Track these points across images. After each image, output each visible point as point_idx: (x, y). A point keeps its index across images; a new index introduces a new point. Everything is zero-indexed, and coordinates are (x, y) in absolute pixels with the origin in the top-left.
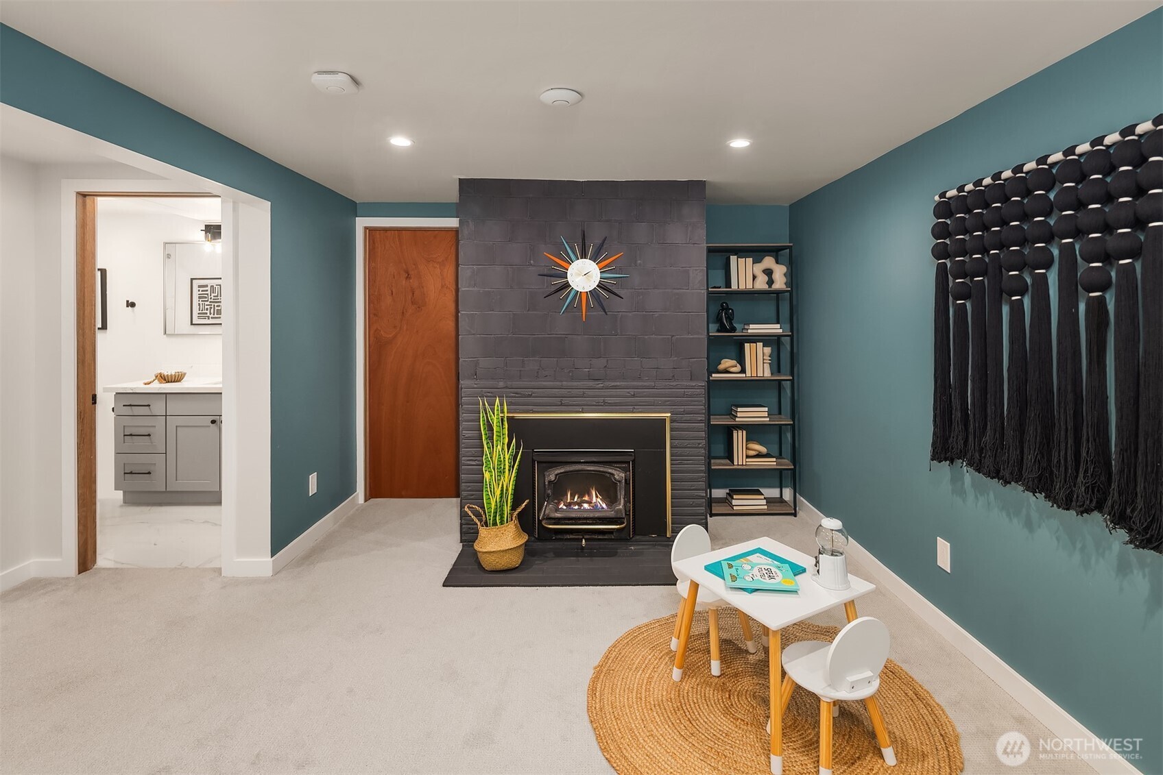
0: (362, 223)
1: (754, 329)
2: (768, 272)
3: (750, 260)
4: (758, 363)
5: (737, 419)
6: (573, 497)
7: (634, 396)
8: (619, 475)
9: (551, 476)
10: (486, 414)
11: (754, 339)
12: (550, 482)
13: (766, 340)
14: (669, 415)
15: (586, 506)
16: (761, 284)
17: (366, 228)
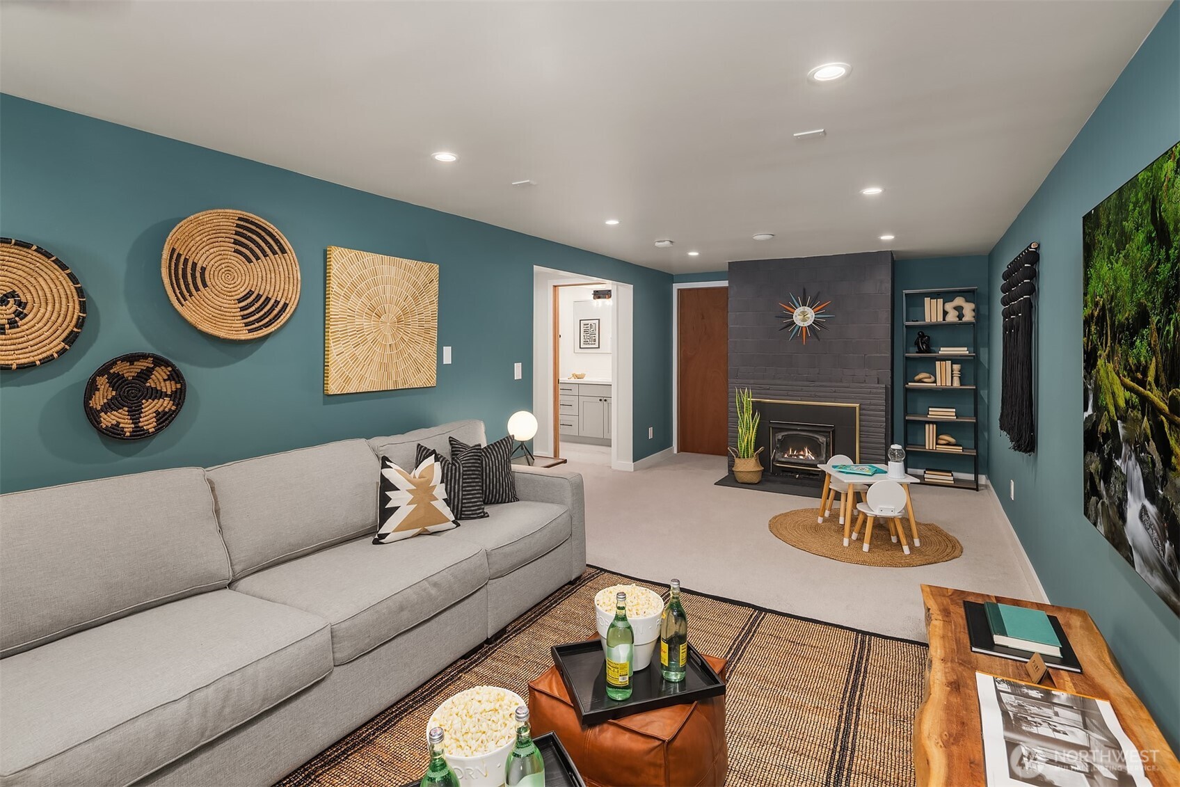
0: (676, 287)
1: (944, 351)
2: (959, 309)
3: (940, 301)
4: (946, 376)
5: (929, 416)
6: (793, 451)
7: (835, 392)
8: (822, 439)
9: (780, 436)
10: (740, 396)
11: (944, 359)
12: (778, 440)
13: (954, 360)
14: (858, 405)
15: (801, 457)
16: (952, 317)
17: (678, 290)
